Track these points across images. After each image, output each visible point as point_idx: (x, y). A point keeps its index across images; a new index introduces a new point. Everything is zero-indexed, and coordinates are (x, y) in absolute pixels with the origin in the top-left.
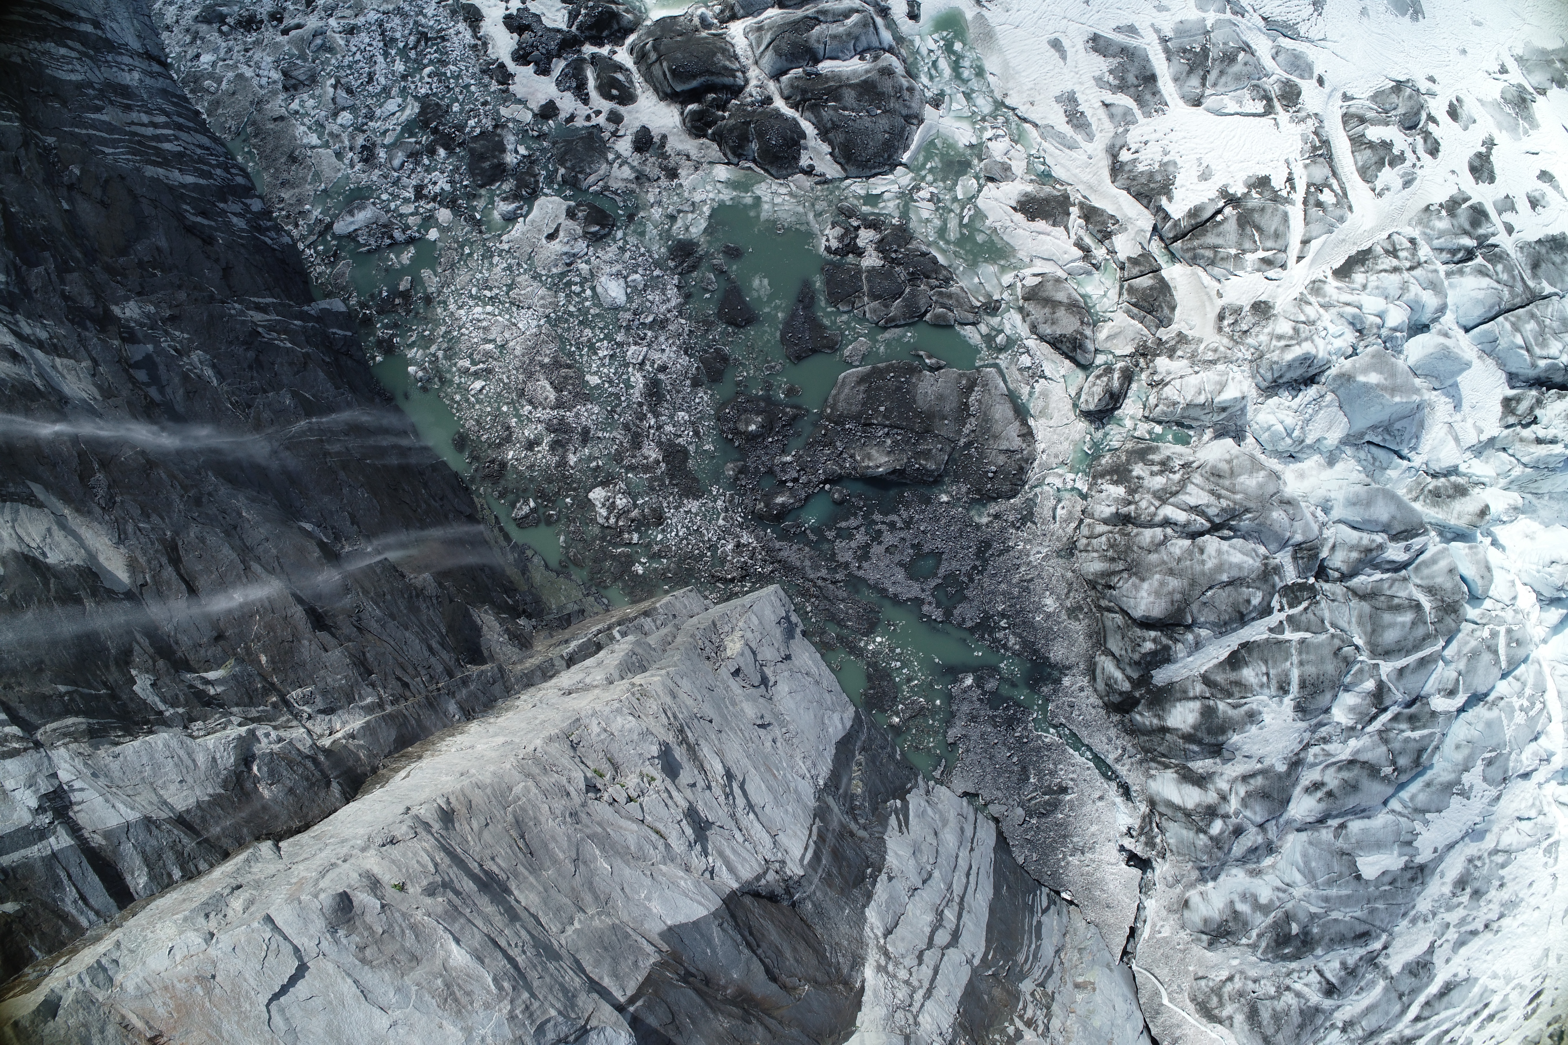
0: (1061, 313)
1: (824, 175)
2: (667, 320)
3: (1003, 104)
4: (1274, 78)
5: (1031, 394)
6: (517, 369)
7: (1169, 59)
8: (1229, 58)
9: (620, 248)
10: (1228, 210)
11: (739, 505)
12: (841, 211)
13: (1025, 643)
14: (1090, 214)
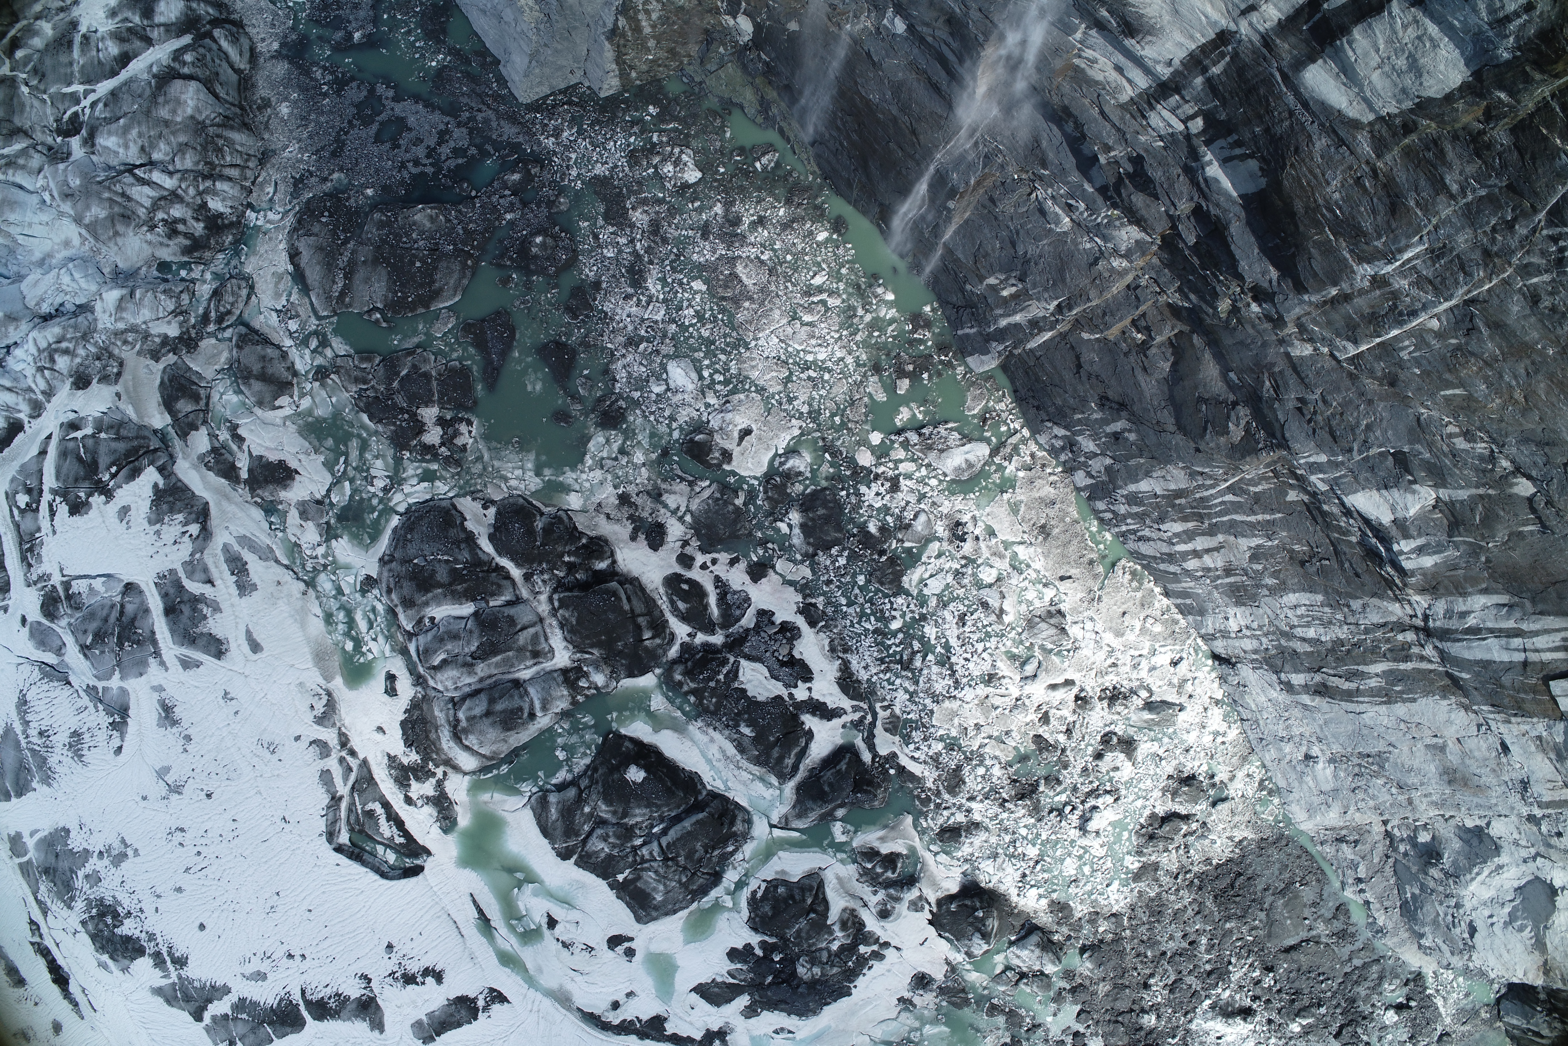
0: (256, 368)
1: (474, 499)
2: (625, 346)
3: (307, 584)
4: (64, 622)
5: (290, 295)
6: (778, 296)
7: (153, 633)
8: (99, 637)
9: (675, 420)
10: (106, 477)
11: (556, 172)
12: (458, 463)
13: (307, 73)
14: (229, 472)
